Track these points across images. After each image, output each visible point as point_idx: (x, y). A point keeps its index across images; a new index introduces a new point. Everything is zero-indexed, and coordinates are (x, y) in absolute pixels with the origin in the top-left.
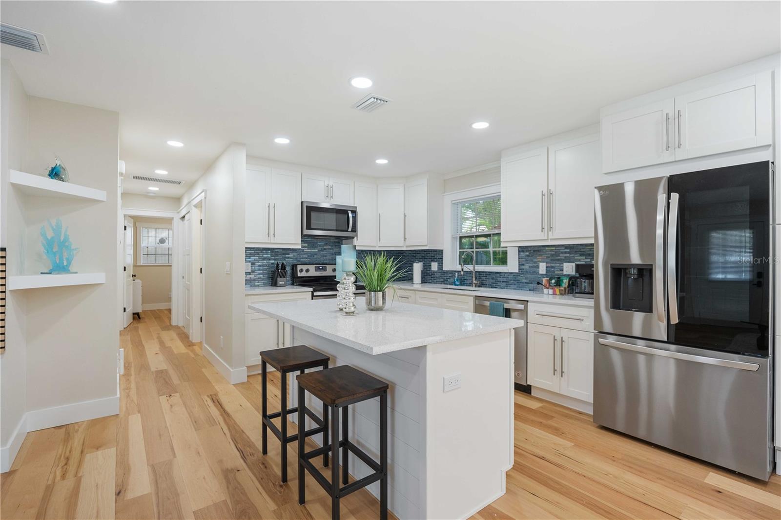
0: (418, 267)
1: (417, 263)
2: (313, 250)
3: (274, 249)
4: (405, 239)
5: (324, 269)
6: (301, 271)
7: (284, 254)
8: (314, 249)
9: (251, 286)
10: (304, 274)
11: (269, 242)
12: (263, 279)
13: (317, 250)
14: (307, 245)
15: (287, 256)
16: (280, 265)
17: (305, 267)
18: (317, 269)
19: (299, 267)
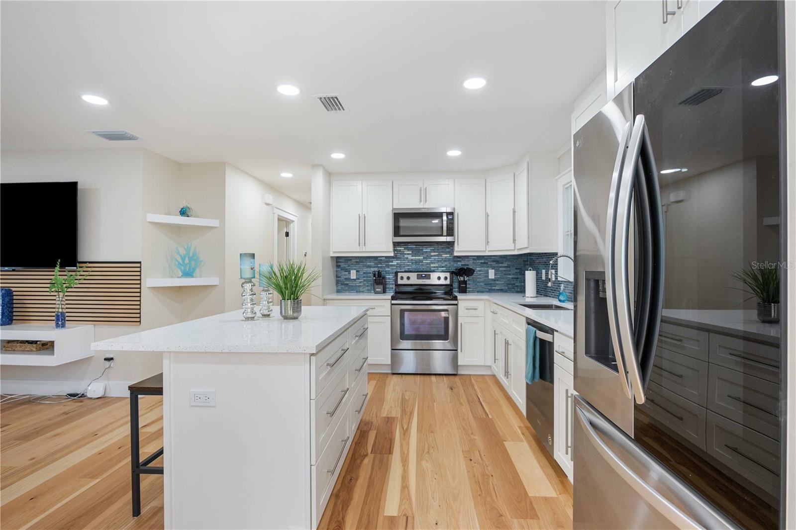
0: (530, 276)
1: (530, 270)
2: (417, 258)
3: (377, 257)
4: (514, 240)
5: (428, 277)
6: (402, 278)
7: (386, 262)
8: (419, 256)
9: (357, 292)
10: (405, 282)
11: (361, 251)
12: (368, 286)
13: (422, 258)
14: (411, 252)
15: (390, 264)
16: (377, 273)
17: (405, 275)
18: (419, 277)
19: (400, 275)
